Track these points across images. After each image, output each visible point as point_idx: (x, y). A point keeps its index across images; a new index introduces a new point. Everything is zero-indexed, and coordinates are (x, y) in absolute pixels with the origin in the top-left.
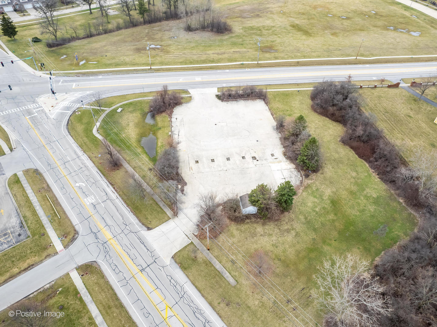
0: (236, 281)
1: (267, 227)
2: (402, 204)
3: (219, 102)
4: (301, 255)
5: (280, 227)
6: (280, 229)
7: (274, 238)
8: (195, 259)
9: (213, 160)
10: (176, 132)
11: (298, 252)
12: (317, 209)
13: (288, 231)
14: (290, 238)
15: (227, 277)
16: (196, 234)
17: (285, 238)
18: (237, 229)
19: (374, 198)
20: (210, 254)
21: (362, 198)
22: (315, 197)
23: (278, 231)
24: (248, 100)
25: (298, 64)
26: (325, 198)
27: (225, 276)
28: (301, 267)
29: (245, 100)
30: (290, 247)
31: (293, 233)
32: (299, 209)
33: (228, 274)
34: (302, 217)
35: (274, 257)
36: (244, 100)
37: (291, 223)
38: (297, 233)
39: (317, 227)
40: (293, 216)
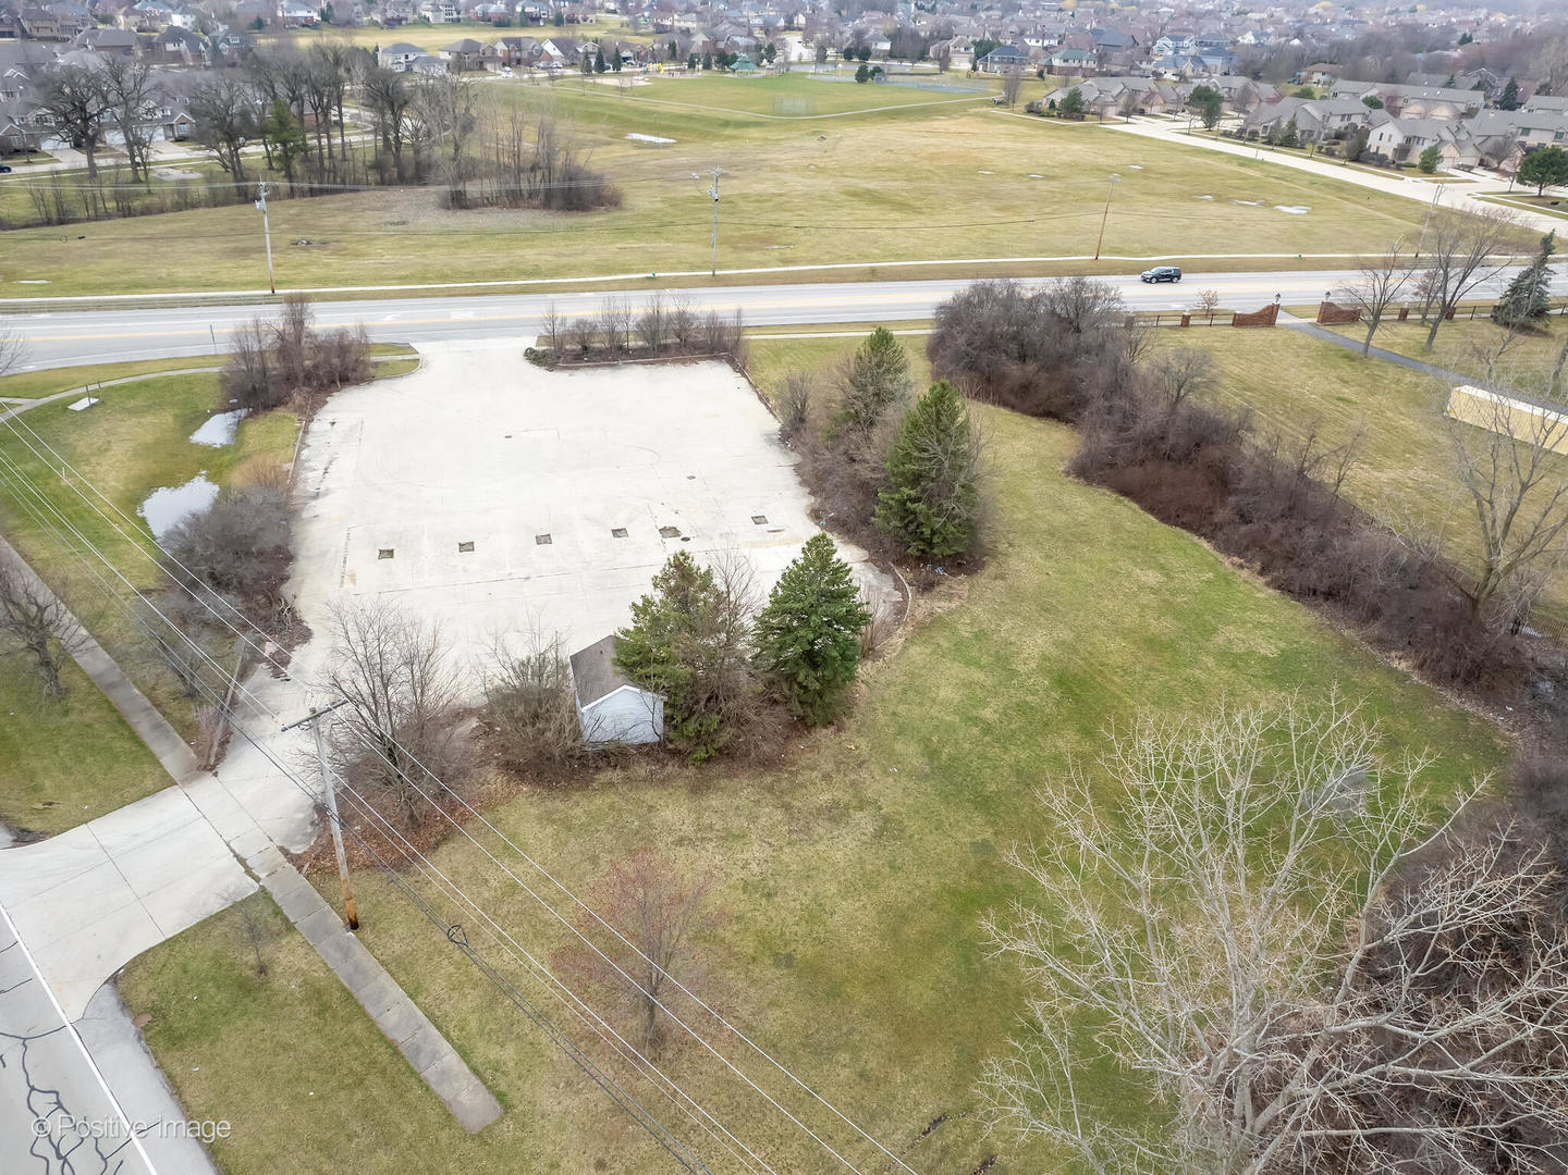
0: (500, 1097)
1: (715, 801)
2: (1406, 676)
3: (539, 373)
4: (911, 932)
5: (787, 799)
6: (787, 807)
7: (756, 852)
8: (253, 986)
9: (466, 547)
10: (318, 464)
11: (895, 920)
12: (988, 714)
13: (835, 814)
14: (844, 847)
15: (445, 1075)
16: (297, 850)
17: (821, 847)
18: (547, 818)
19: (1265, 658)
20: (360, 952)
21: (1210, 662)
22: (970, 662)
23: (779, 815)
24: (664, 363)
25: (873, 275)
26: (1022, 669)
27: (430, 1074)
28: (919, 993)
29: (651, 363)
30: (848, 891)
31: (865, 822)
32: (894, 714)
33: (451, 1058)
34: (909, 750)
35: (749, 946)
36: (643, 364)
37: (853, 776)
38: (886, 820)
39: (993, 787)
40: (863, 743)
